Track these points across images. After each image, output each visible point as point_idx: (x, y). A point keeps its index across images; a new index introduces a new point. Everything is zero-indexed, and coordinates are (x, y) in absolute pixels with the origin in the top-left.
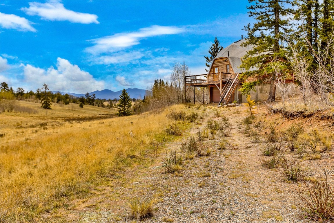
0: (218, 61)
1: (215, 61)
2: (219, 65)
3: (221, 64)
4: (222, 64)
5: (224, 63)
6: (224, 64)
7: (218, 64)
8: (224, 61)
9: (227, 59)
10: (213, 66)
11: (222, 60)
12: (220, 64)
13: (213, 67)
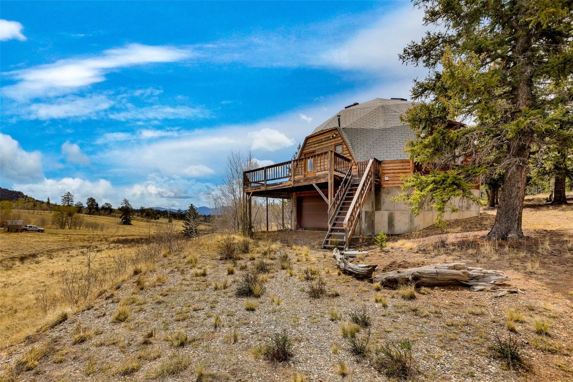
0: (314, 140)
1: (308, 142)
2: (317, 148)
3: (322, 145)
4: (325, 146)
5: (329, 142)
6: (329, 144)
7: (315, 147)
8: (328, 139)
9: (337, 133)
10: (304, 151)
11: (323, 137)
12: (318, 146)
13: (303, 155)
